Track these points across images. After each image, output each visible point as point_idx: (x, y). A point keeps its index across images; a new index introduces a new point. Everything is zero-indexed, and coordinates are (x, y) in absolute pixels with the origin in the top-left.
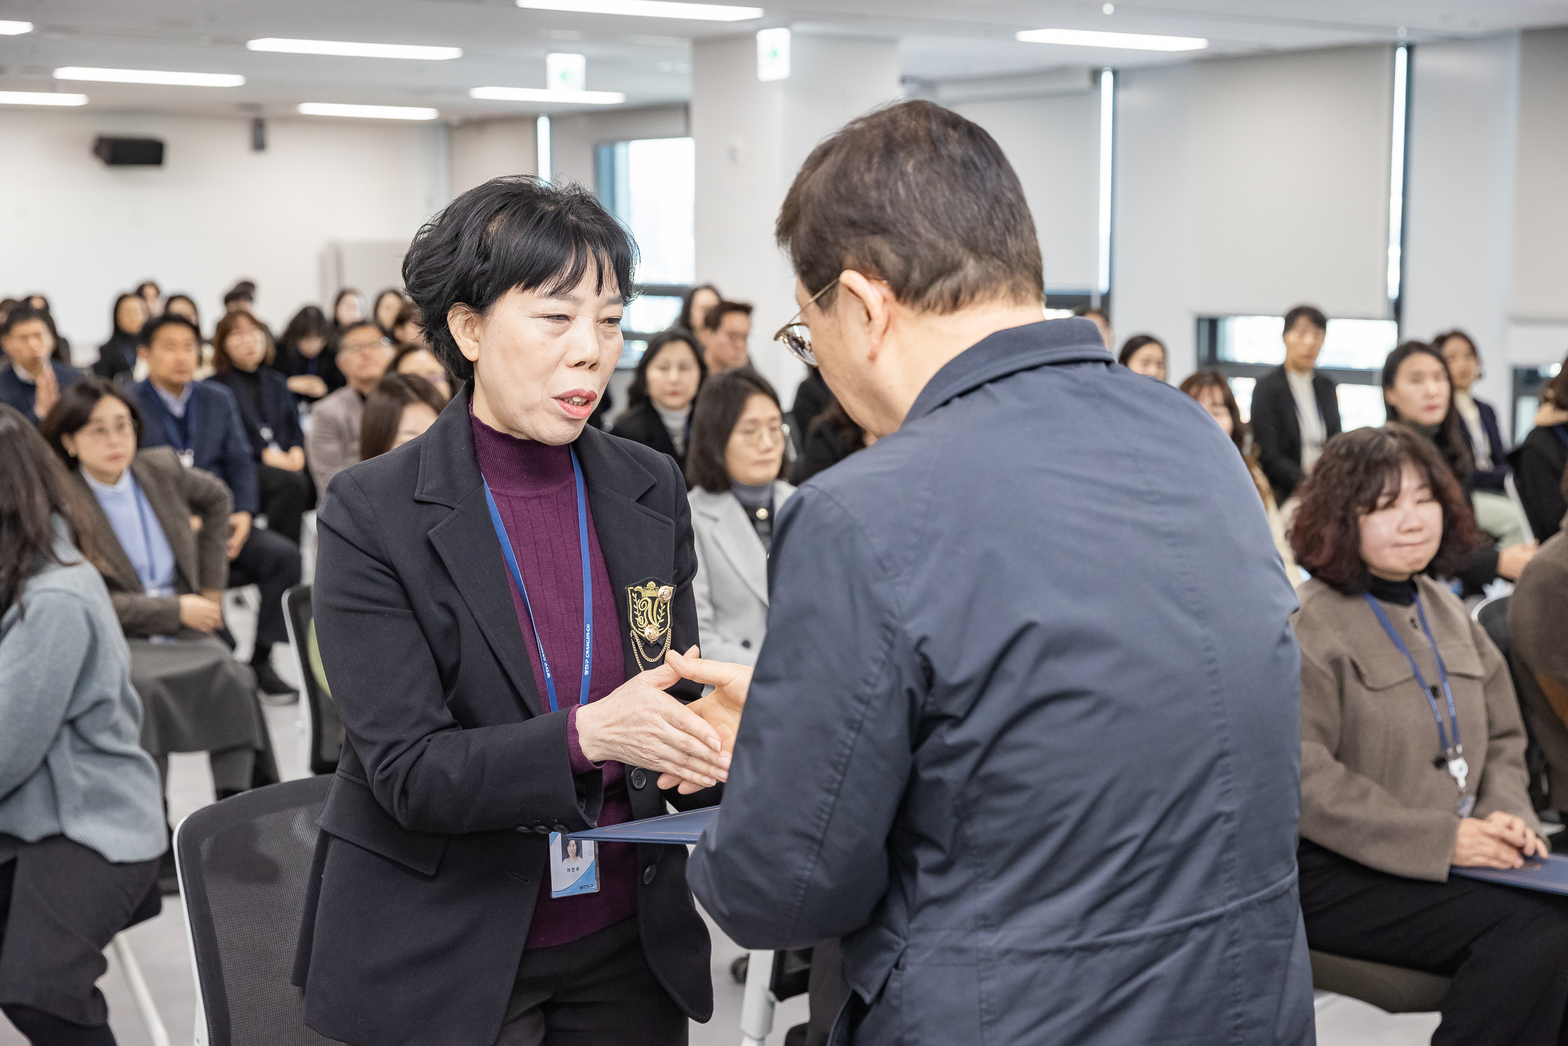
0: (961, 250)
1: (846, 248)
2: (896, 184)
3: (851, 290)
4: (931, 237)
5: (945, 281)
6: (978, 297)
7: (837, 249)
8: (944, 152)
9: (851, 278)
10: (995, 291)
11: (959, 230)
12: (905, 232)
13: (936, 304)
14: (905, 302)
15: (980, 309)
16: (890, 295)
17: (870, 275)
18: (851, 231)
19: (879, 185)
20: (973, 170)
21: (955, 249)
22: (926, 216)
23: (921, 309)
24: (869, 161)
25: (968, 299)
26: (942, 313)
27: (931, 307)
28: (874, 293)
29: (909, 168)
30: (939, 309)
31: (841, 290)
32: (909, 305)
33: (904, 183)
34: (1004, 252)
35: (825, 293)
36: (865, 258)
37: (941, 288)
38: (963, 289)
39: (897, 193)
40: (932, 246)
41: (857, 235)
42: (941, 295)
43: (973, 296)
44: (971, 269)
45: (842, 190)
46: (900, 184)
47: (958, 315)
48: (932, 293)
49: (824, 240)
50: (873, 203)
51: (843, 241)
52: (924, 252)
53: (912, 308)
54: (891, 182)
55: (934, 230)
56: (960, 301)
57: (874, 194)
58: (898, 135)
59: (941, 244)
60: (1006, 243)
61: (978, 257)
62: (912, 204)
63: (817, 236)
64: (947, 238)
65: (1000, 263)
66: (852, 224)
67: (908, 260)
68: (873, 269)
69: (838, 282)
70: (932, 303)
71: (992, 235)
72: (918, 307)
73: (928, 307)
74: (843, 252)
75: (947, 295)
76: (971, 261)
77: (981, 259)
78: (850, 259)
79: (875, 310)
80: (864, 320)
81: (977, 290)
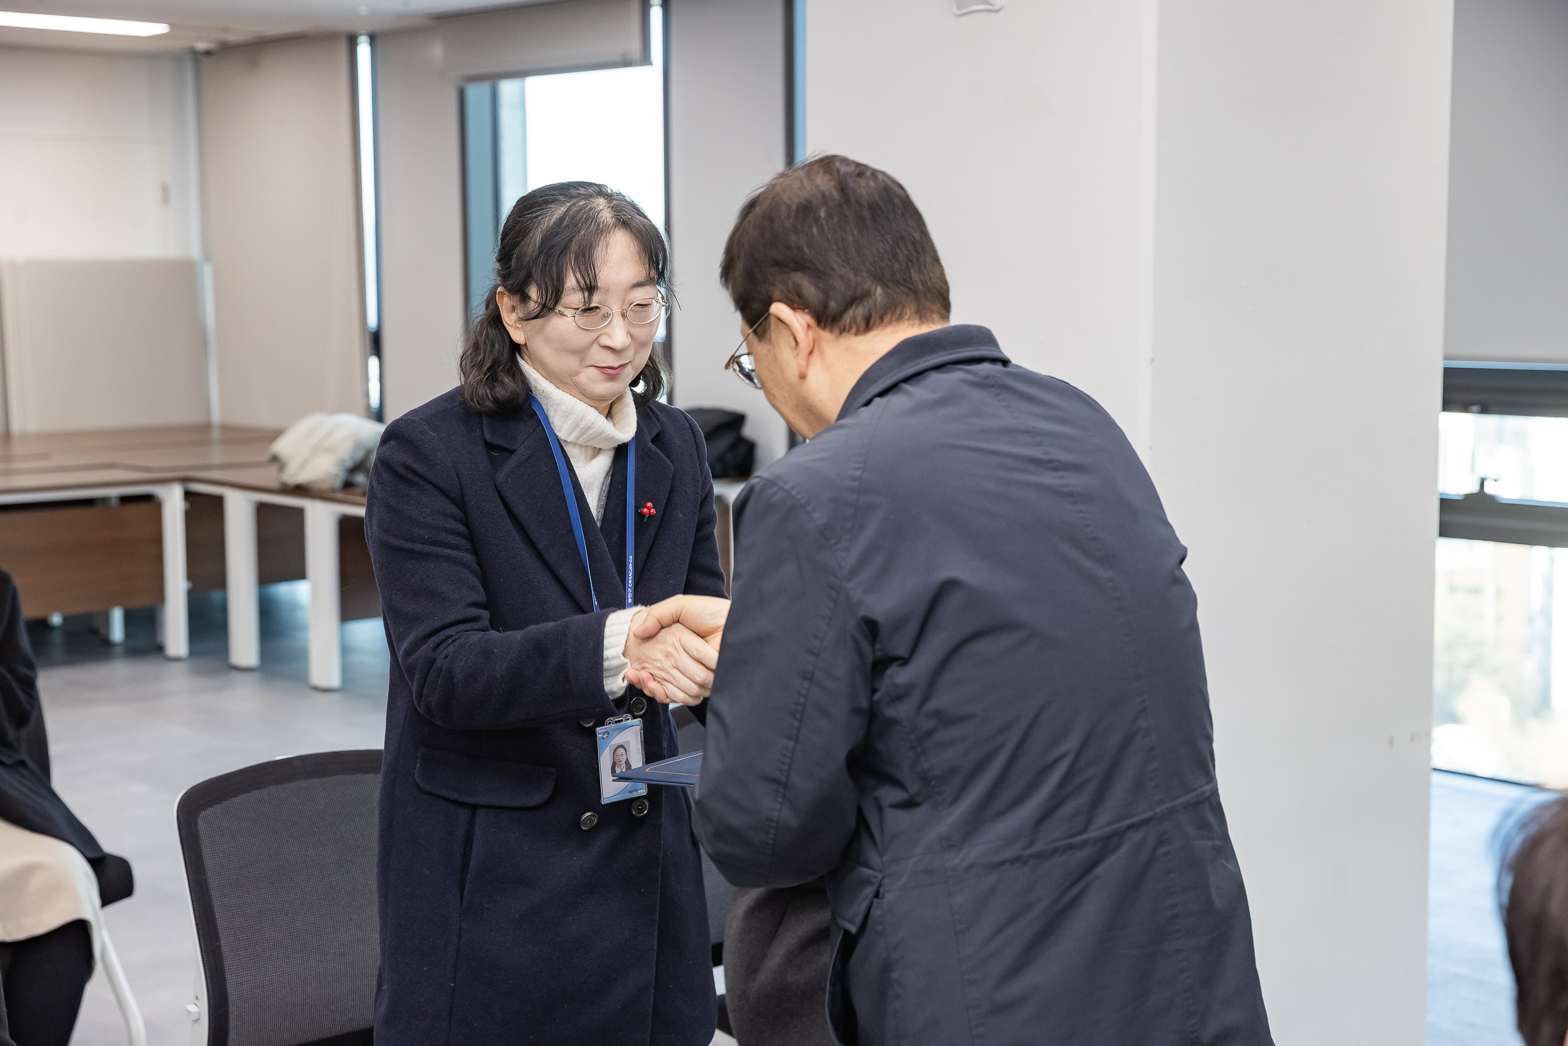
0: (868, 281)
1: (773, 285)
2: (810, 227)
3: (780, 320)
4: (843, 271)
5: (856, 307)
6: (886, 319)
7: (766, 285)
8: (852, 198)
9: (779, 309)
10: (901, 313)
11: (867, 264)
12: (821, 267)
13: (850, 329)
14: (824, 328)
15: (890, 329)
16: (812, 322)
17: (796, 306)
18: (777, 270)
19: (797, 230)
20: (880, 213)
21: (863, 280)
22: (838, 253)
23: (839, 332)
25: (877, 321)
26: (857, 333)
27: (847, 330)
28: (798, 320)
29: (822, 213)
30: (854, 330)
31: (773, 320)
32: (828, 329)
33: (818, 226)
34: (909, 280)
35: (759, 326)
36: (790, 291)
37: (854, 313)
38: (873, 314)
39: (813, 237)
40: (845, 279)
41: (781, 273)
42: (854, 319)
43: (882, 319)
44: (879, 296)
45: (767, 235)
47: (871, 334)
48: (847, 318)
49: (755, 279)
50: (794, 245)
51: (770, 279)
52: (838, 284)
53: (831, 331)
54: (807, 227)
55: (845, 264)
56: (872, 323)
57: (793, 238)
60: (910, 273)
61: (885, 285)
63: (749, 276)
64: (857, 269)
65: (905, 289)
66: (777, 263)
67: (826, 292)
68: (796, 302)
69: (769, 314)
70: (847, 327)
71: (897, 266)
72: (836, 331)
73: (843, 331)
74: (771, 287)
75: (859, 319)
76: (879, 290)
77: (887, 287)
78: (777, 294)
79: (801, 336)
80: (793, 343)
81: (885, 313)
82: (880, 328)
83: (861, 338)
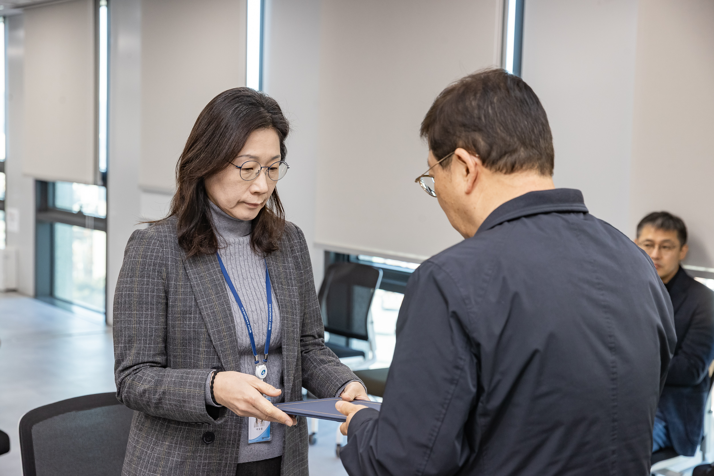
0: (518, 143)
1: (459, 137)
2: (488, 107)
3: (460, 158)
4: (504, 135)
5: (508, 157)
6: (524, 168)
7: (455, 137)
8: (513, 95)
9: (460, 152)
10: (533, 165)
11: (518, 133)
12: (490, 131)
13: (503, 168)
14: (487, 167)
15: (525, 174)
16: (479, 162)
17: (471, 151)
18: (463, 129)
19: (479, 107)
20: (526, 104)
21: (515, 142)
22: (502, 125)
23: (494, 170)
24: (475, 95)
25: (519, 167)
26: (505, 173)
28: (472, 160)
29: (495, 100)
31: (454, 158)
33: (492, 106)
34: (538, 146)
35: (445, 159)
36: (468, 142)
37: (506, 160)
38: (517, 163)
39: (488, 112)
40: (504, 140)
41: (465, 131)
42: (505, 164)
43: (522, 166)
44: (522, 153)
45: (460, 108)
46: (490, 108)
47: (513, 175)
48: (501, 163)
49: (448, 132)
50: (475, 116)
51: (458, 133)
52: (499, 142)
53: (490, 169)
54: (485, 107)
55: (505, 131)
56: (514, 169)
57: (476, 112)
58: (490, 84)
59: (508, 138)
60: (539, 141)
62: (495, 119)
63: (445, 131)
64: (511, 136)
65: (536, 151)
66: (464, 125)
67: (491, 146)
68: (473, 149)
69: (454, 153)
70: (501, 168)
71: (533, 137)
73: (499, 170)
74: (458, 139)
75: (509, 164)
76: (522, 149)
77: (527, 148)
78: (461, 143)
79: (472, 169)
80: (465, 173)
81: (524, 163)
82: (520, 172)
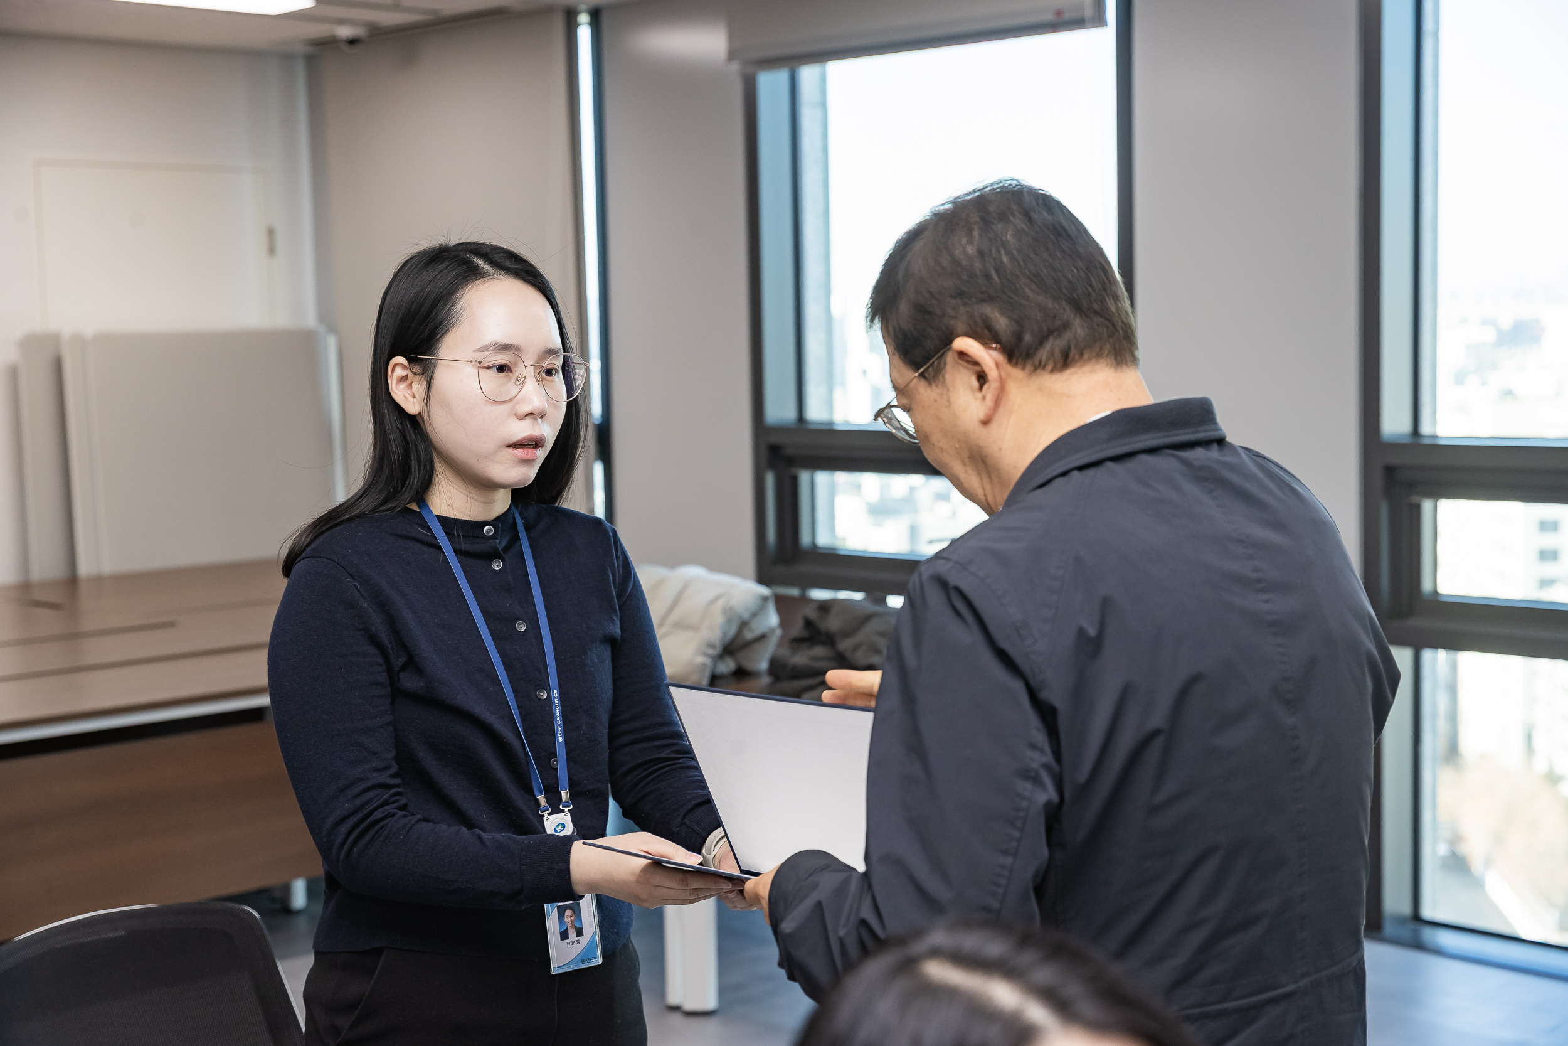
27: (1041, 367)
30: (1049, 368)
32: (1020, 367)
61: (1083, 315)
72: (1029, 368)
83: (1057, 377)
